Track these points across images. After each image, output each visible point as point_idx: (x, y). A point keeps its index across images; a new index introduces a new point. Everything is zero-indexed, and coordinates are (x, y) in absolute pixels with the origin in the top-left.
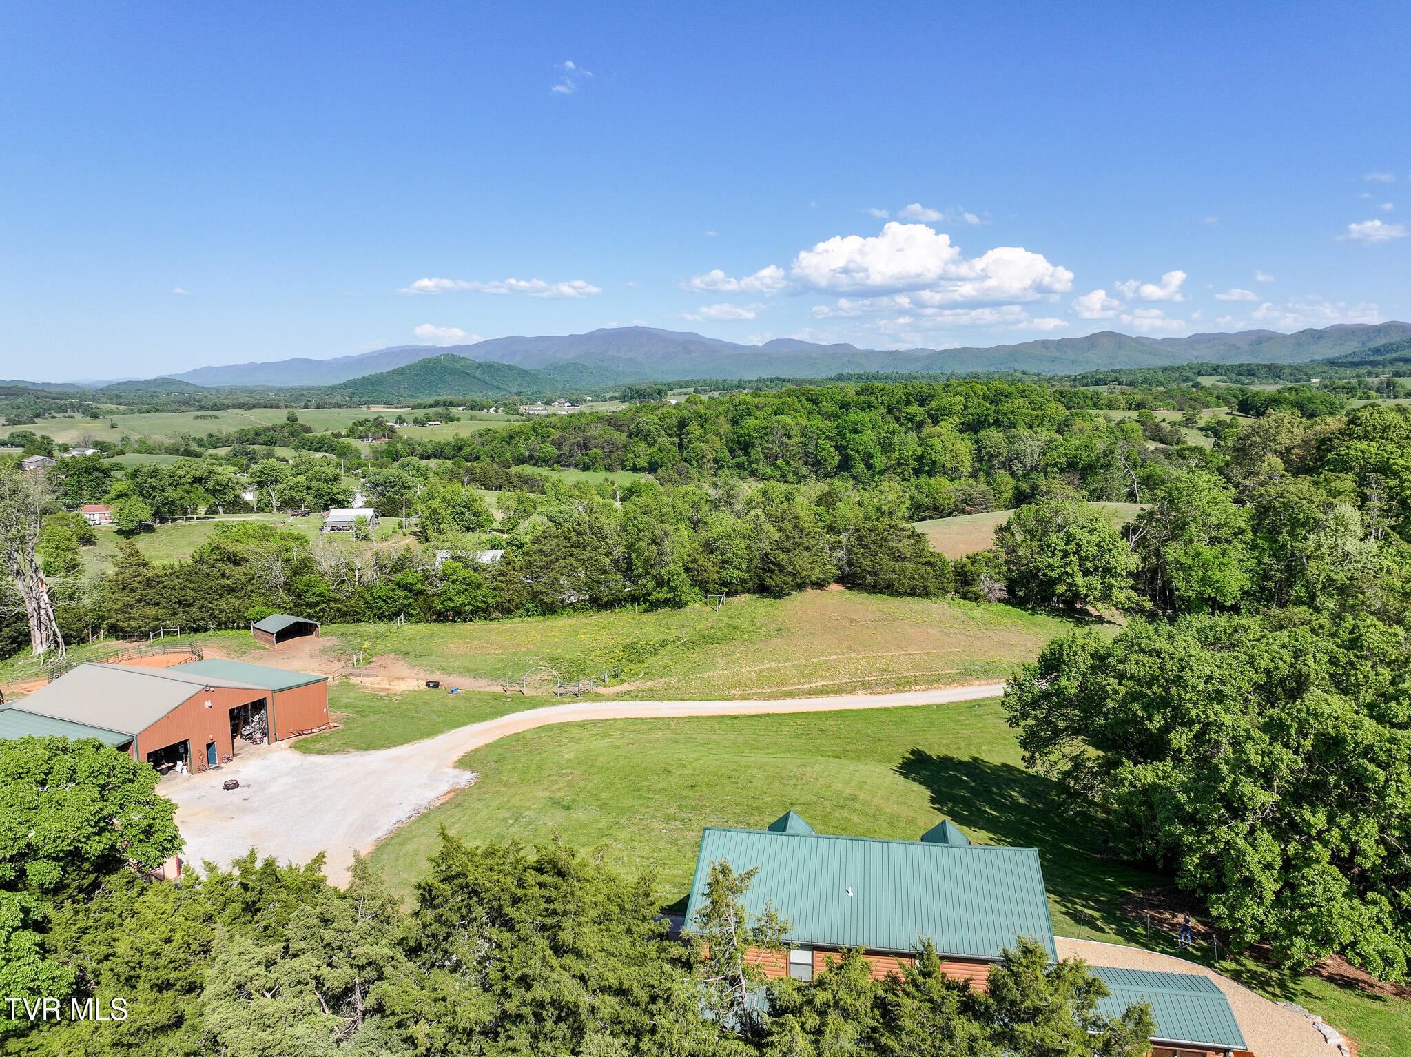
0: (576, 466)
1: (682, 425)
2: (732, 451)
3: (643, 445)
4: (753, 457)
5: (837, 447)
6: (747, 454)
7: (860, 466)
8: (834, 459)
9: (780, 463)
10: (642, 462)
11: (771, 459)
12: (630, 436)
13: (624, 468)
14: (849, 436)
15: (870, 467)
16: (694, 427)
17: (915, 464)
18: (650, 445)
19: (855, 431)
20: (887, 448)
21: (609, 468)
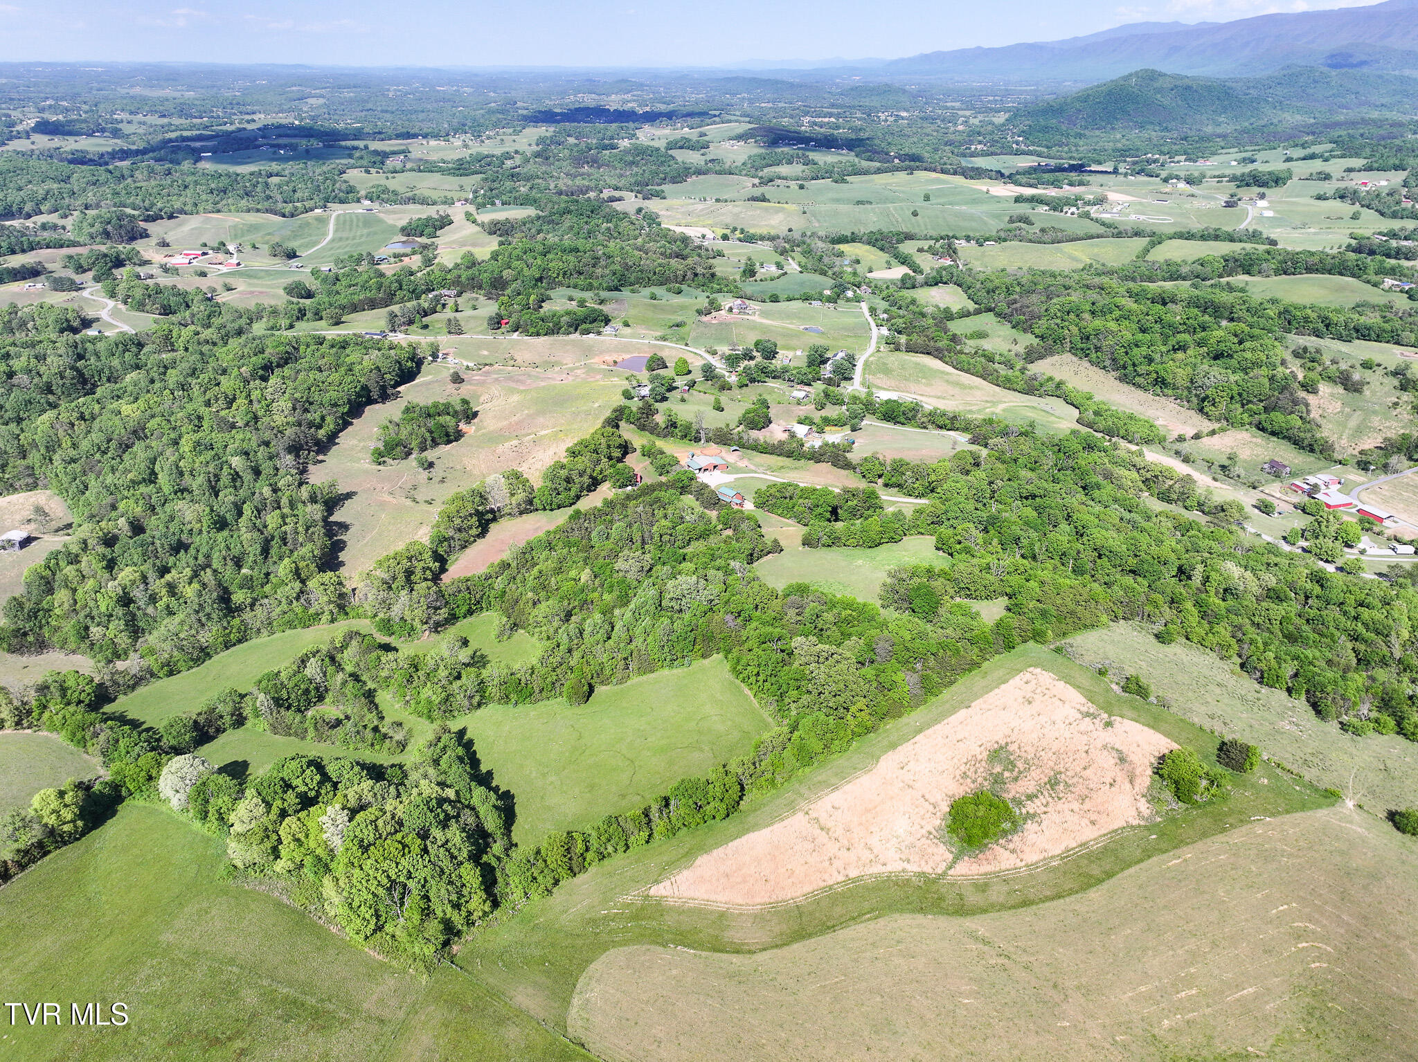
1: (1068, 313)
2: (1081, 339)
3: (1044, 321)
4: (1089, 346)
5: (1126, 353)
6: (1087, 343)
7: (1130, 369)
8: (1122, 360)
10: (1039, 332)
12: (1046, 310)
15: (1134, 371)
16: (1071, 317)
17: (1155, 376)
19: (1137, 346)
20: (1149, 360)
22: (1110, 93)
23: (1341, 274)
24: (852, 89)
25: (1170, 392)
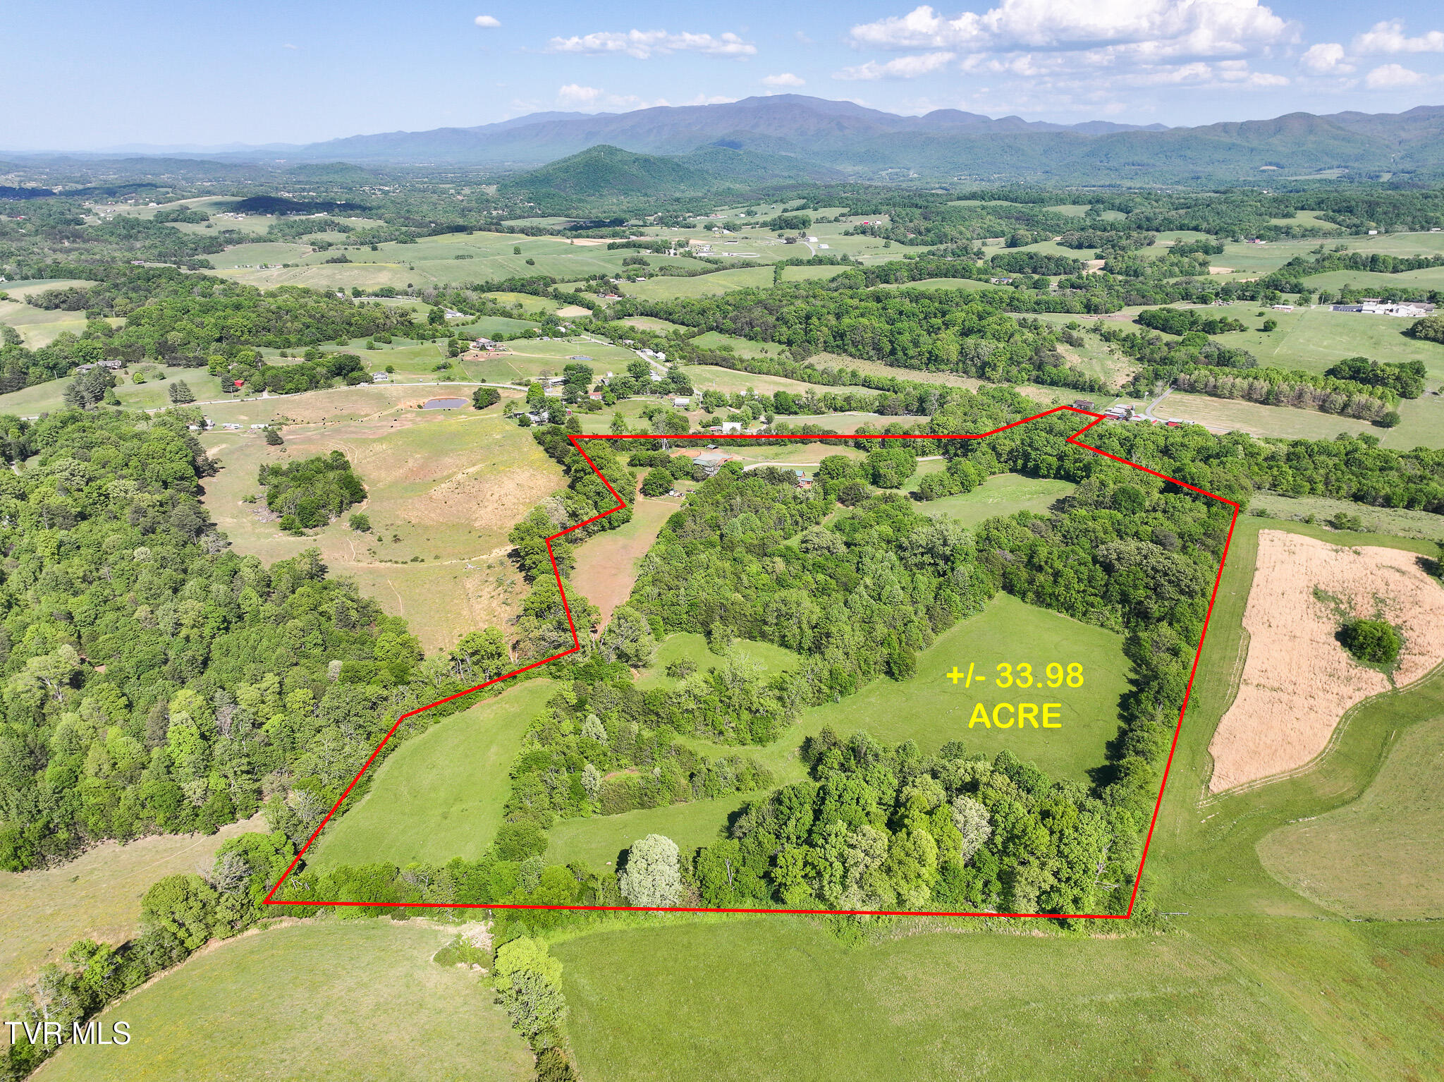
0: (745, 336)
1: (808, 317)
2: (834, 337)
3: (785, 329)
4: (846, 342)
5: (890, 341)
6: (843, 340)
7: (900, 353)
8: (888, 348)
9: (860, 347)
10: (784, 339)
11: (855, 344)
12: (778, 319)
13: (773, 341)
14: (897, 336)
15: (906, 355)
16: (814, 320)
17: (928, 355)
18: (789, 328)
19: (900, 333)
20: (916, 344)
21: (765, 340)
22: (587, 165)
23: (954, 277)
24: (300, 168)
25: (943, 367)
